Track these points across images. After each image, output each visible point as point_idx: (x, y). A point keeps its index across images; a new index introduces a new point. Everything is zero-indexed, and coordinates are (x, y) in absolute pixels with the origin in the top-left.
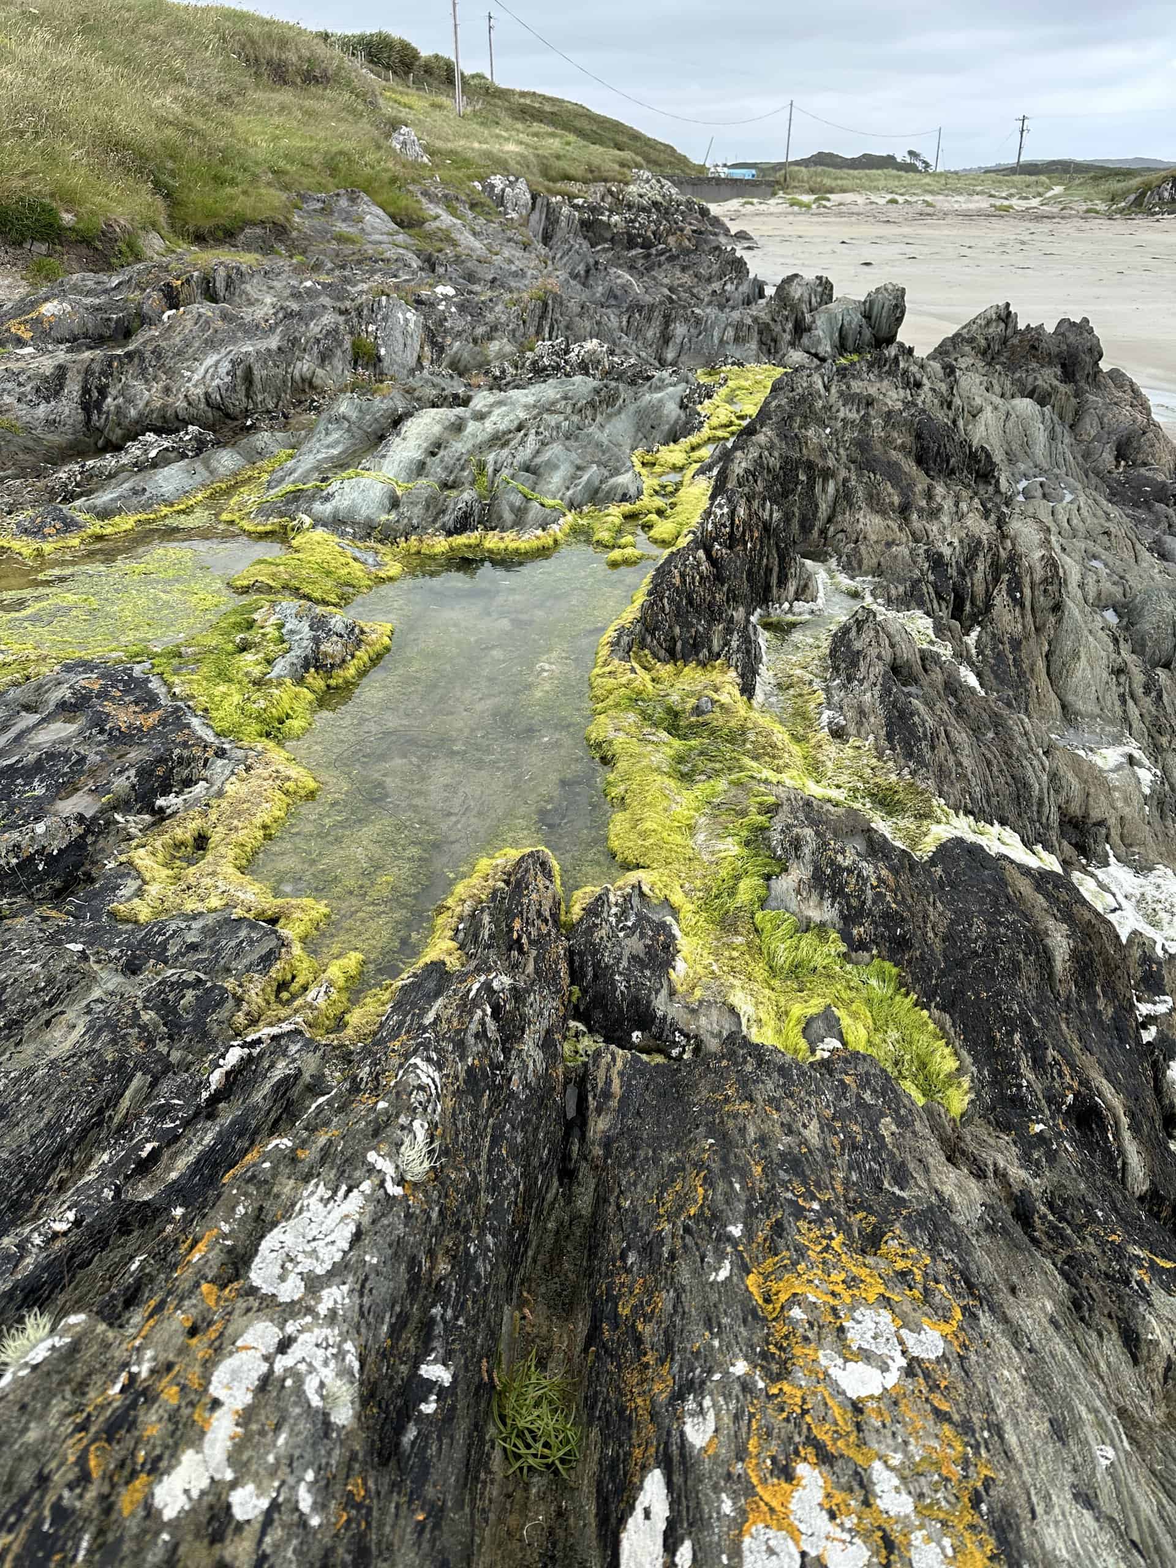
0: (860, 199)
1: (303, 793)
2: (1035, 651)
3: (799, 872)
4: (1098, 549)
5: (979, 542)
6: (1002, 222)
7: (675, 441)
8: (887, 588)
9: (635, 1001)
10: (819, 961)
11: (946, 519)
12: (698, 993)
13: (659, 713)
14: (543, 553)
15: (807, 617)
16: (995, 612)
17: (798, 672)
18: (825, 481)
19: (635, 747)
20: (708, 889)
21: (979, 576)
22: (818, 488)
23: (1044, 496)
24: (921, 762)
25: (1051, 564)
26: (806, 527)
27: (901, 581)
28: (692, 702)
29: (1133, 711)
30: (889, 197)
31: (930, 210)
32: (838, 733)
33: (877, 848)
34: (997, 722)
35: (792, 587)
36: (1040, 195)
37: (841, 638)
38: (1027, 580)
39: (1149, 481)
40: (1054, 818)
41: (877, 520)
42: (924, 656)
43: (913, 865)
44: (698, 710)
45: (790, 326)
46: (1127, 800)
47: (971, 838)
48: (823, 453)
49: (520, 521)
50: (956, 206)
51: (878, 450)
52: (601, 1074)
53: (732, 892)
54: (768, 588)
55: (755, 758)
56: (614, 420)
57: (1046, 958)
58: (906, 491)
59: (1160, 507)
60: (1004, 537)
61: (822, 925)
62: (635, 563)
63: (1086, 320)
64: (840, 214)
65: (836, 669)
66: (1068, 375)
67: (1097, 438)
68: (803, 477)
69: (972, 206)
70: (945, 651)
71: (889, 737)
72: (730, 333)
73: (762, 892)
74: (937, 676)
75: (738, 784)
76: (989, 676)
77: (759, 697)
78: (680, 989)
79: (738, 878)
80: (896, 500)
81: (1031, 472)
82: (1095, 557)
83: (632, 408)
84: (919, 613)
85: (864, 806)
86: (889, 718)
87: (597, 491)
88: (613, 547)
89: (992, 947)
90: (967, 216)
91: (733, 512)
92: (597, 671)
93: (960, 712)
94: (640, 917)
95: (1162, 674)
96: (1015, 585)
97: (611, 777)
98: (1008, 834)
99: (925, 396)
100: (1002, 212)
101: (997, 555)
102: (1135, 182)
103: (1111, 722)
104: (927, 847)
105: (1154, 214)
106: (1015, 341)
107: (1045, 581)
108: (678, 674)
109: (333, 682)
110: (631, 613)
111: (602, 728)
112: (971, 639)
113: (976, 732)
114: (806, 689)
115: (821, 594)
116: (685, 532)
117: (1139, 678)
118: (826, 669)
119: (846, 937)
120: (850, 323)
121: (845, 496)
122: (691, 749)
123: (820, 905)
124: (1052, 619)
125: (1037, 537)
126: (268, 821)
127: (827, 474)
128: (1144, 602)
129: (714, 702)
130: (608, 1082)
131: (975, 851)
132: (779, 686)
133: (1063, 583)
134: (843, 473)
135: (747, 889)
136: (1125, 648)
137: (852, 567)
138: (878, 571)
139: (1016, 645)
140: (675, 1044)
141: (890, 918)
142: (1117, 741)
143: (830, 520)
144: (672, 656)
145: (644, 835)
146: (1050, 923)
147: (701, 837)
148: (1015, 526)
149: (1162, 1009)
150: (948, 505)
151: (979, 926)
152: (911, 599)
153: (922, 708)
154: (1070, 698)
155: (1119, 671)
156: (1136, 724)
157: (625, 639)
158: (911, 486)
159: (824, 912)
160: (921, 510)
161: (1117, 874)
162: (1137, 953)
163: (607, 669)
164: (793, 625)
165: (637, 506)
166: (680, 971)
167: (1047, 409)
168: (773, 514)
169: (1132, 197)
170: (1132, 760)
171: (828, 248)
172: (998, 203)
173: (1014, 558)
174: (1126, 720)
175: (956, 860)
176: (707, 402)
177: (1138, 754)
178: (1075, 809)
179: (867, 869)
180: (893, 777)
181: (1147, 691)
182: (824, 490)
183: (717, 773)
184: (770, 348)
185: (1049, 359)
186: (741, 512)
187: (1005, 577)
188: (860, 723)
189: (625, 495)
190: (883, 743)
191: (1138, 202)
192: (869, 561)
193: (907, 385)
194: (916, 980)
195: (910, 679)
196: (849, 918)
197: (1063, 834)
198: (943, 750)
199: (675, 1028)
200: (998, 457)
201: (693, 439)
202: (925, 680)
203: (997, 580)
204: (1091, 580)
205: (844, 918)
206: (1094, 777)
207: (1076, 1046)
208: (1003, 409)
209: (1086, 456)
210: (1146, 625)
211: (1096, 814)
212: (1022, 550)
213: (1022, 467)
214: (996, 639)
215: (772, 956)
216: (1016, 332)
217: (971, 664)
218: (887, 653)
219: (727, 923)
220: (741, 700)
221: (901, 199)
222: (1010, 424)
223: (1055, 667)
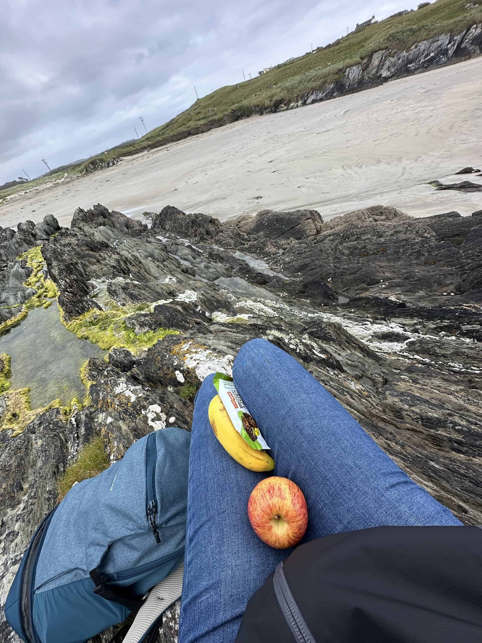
0: (16, 195)
1: (27, 391)
2: (142, 271)
3: (137, 328)
4: (138, 248)
5: (118, 259)
6: (59, 187)
7: (30, 276)
8: (109, 277)
9: (130, 362)
10: (151, 336)
11: (108, 259)
12: (138, 353)
13: (88, 324)
14: (25, 317)
15: (98, 291)
16: (131, 269)
17: (107, 301)
18: (77, 265)
19: (90, 332)
20: (126, 341)
21: (123, 265)
22: (77, 267)
23: (121, 243)
24: (141, 299)
25: (133, 256)
26: (82, 276)
27: (110, 274)
28: (93, 318)
29: (165, 271)
30: (24, 192)
31: (38, 191)
32: (123, 305)
33: (145, 315)
34: (147, 286)
35: (91, 288)
36: (63, 177)
37: (109, 290)
38: (131, 261)
39: (137, 230)
40: (166, 294)
41: (95, 266)
42: (126, 284)
43: (153, 314)
44: (95, 319)
45: (31, 236)
46: (174, 285)
47: (157, 304)
48: (71, 260)
49: (12, 314)
50: (44, 187)
51: (82, 253)
52: (135, 372)
53: (130, 338)
54: (86, 291)
55: (114, 318)
56: (9, 280)
57: (179, 311)
58: (95, 258)
59: (142, 234)
60: (121, 256)
61: (147, 331)
62: (51, 304)
63: (99, 204)
64: (14, 201)
65: (113, 295)
66: (105, 217)
67: (121, 226)
68: (72, 267)
69: (48, 186)
70: (128, 281)
71: (132, 299)
72: (17, 245)
73: (134, 334)
74: (131, 285)
75: (115, 323)
76: (139, 280)
77: (104, 309)
78: (135, 355)
79: (129, 335)
80: (95, 260)
81: (114, 240)
82: (139, 250)
83: (11, 275)
84: (118, 277)
85: (138, 312)
86: (130, 297)
87: (25, 297)
88: (42, 305)
89: (171, 315)
90: (50, 189)
91: (65, 281)
92: (67, 327)
93: (139, 289)
94: (119, 352)
95: (165, 263)
96: (131, 263)
97: (91, 340)
98: (162, 300)
99: (79, 236)
100: (57, 185)
101: (123, 260)
102: (82, 167)
103: (163, 275)
104: (152, 311)
105: (92, 172)
106: (87, 215)
107: (135, 259)
108: (84, 316)
109: (5, 372)
110: (62, 313)
111: (80, 334)
112: (131, 276)
113: (145, 290)
114: (111, 302)
115: (97, 286)
116: (56, 292)
117: (162, 266)
118: (111, 297)
119: (152, 329)
120: (45, 228)
121: (84, 265)
122: (101, 325)
123: (145, 329)
124: (141, 265)
125: (127, 253)
126: (26, 400)
127: (77, 263)
128: (153, 253)
129: (97, 315)
130: (137, 372)
131: (159, 306)
132: (105, 305)
133: (138, 258)
134: (79, 262)
135: (132, 335)
136: (156, 262)
137: (98, 277)
138: (104, 275)
139: (139, 273)
140: (141, 362)
141: (155, 322)
142: (166, 277)
143: (85, 272)
144: (80, 314)
145: (107, 342)
146: (176, 307)
147: (117, 335)
148: (122, 253)
149: (200, 308)
150: (106, 256)
151: (168, 314)
152: (114, 276)
153: (134, 292)
154: (154, 275)
155: (158, 266)
156: (167, 273)
157: (67, 318)
158: (95, 256)
159: (147, 329)
160: (102, 260)
161: (181, 296)
162: (191, 304)
163: (69, 325)
164: (97, 294)
165: (38, 294)
166: (133, 353)
167: (107, 226)
168: (73, 277)
169: (85, 170)
170: (170, 279)
171: (19, 211)
172: (54, 183)
173: (126, 258)
174: (165, 273)
175: (158, 308)
176: (27, 264)
177: (171, 277)
178: (168, 291)
179: (147, 318)
180: (139, 305)
181: (165, 267)
182: (79, 267)
183: (109, 325)
184: (31, 244)
185: (98, 215)
186: (67, 280)
187: (128, 262)
188: (126, 301)
189: (33, 293)
190: (132, 301)
191: (87, 171)
192: (101, 274)
193: (74, 236)
194: (166, 327)
195: (127, 289)
196: (150, 327)
197: (170, 296)
198: (142, 296)
199: (139, 360)
200: (106, 241)
201: (33, 273)
202: (130, 287)
203: (127, 264)
204: (141, 254)
205: (149, 327)
206: (167, 285)
207: (191, 318)
208: (98, 231)
209: (121, 231)
210: (156, 256)
211: (172, 290)
212: (126, 256)
213: (112, 240)
214: (135, 274)
215: (144, 340)
216: (86, 213)
217: (135, 280)
218: (120, 287)
219: (133, 342)
220: (101, 312)
221: (28, 191)
222: (102, 233)
223: (148, 272)
